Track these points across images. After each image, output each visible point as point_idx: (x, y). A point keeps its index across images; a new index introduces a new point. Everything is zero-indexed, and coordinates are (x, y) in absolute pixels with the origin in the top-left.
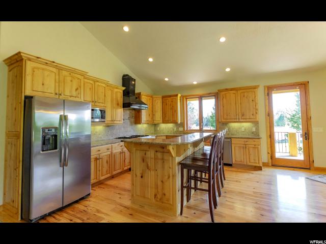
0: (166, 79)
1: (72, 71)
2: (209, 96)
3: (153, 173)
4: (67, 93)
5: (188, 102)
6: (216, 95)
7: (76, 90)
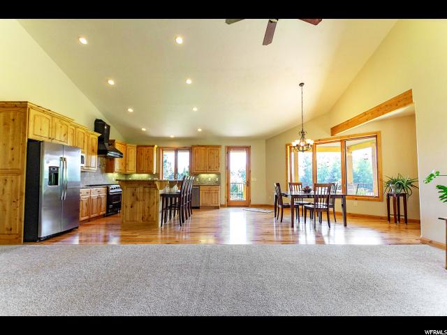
0: (144, 129)
1: (61, 118)
2: (184, 149)
3: (141, 203)
4: (58, 138)
5: (164, 153)
6: (190, 149)
7: (65, 135)
